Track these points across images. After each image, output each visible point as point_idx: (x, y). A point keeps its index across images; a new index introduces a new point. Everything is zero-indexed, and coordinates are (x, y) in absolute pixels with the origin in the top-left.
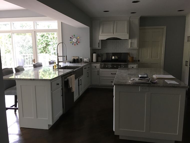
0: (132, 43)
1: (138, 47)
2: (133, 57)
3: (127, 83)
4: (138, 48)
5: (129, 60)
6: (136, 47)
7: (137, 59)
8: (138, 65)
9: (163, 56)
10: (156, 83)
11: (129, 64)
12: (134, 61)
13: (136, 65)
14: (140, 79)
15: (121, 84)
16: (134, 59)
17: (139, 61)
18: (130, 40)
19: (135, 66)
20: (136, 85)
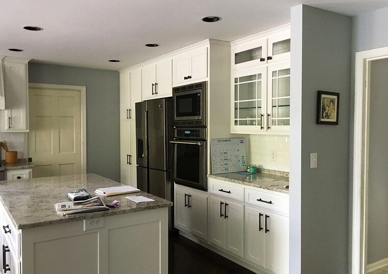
0: (13, 119)
1: (27, 129)
2: (17, 152)
3: (55, 218)
4: (28, 131)
5: (5, 161)
6: (24, 127)
7: (26, 157)
8: (31, 170)
9: (83, 147)
10: (115, 206)
11: (7, 170)
12: (18, 161)
13: (27, 171)
14: (78, 204)
15: (39, 222)
16: (19, 157)
17: (30, 160)
18: (6, 111)
19: (25, 173)
20: (75, 218)
